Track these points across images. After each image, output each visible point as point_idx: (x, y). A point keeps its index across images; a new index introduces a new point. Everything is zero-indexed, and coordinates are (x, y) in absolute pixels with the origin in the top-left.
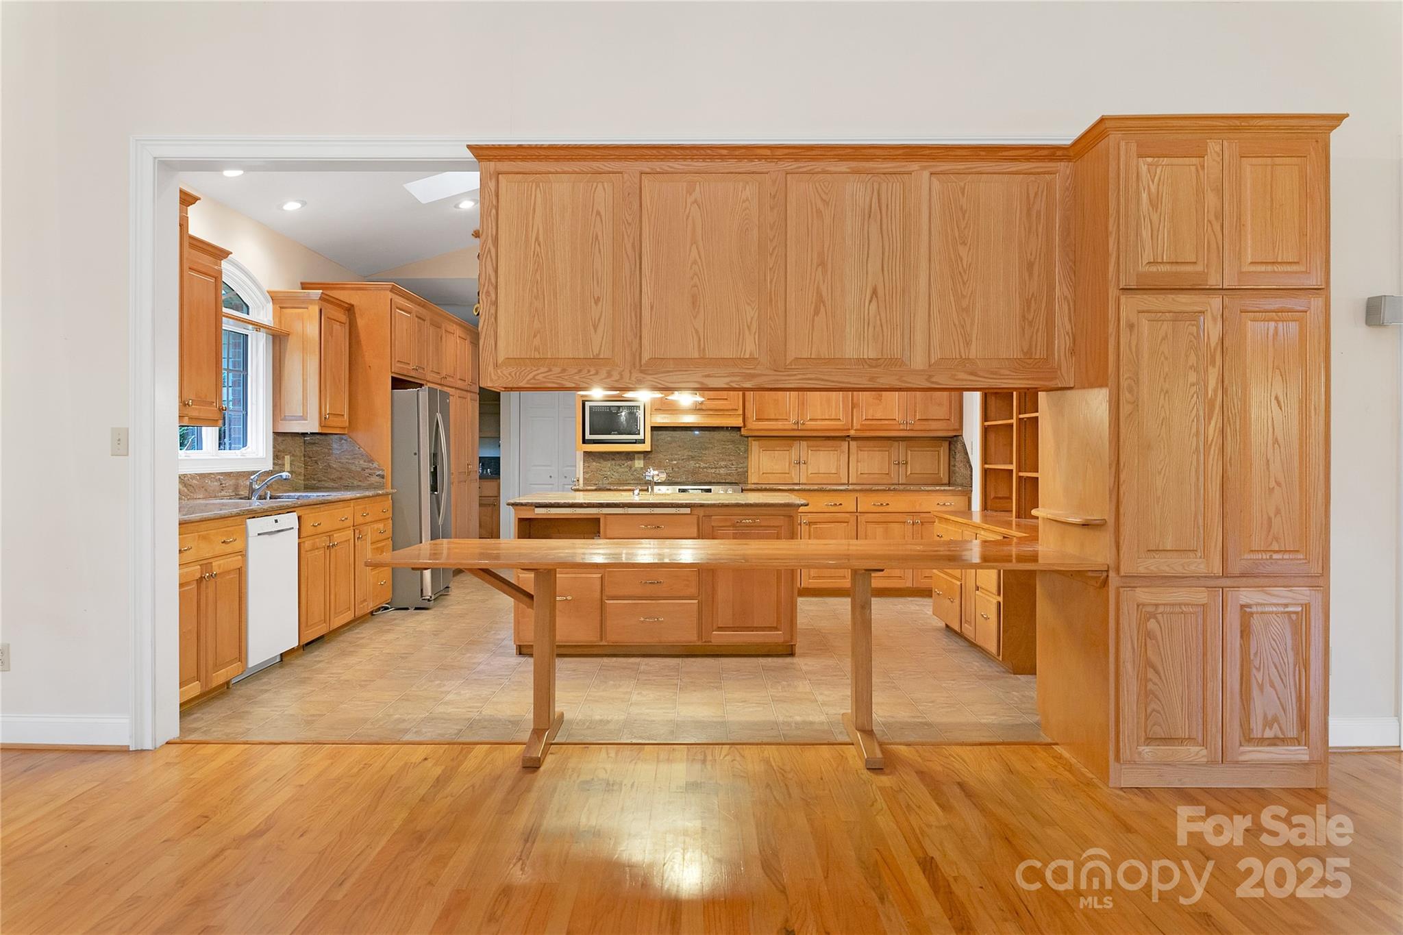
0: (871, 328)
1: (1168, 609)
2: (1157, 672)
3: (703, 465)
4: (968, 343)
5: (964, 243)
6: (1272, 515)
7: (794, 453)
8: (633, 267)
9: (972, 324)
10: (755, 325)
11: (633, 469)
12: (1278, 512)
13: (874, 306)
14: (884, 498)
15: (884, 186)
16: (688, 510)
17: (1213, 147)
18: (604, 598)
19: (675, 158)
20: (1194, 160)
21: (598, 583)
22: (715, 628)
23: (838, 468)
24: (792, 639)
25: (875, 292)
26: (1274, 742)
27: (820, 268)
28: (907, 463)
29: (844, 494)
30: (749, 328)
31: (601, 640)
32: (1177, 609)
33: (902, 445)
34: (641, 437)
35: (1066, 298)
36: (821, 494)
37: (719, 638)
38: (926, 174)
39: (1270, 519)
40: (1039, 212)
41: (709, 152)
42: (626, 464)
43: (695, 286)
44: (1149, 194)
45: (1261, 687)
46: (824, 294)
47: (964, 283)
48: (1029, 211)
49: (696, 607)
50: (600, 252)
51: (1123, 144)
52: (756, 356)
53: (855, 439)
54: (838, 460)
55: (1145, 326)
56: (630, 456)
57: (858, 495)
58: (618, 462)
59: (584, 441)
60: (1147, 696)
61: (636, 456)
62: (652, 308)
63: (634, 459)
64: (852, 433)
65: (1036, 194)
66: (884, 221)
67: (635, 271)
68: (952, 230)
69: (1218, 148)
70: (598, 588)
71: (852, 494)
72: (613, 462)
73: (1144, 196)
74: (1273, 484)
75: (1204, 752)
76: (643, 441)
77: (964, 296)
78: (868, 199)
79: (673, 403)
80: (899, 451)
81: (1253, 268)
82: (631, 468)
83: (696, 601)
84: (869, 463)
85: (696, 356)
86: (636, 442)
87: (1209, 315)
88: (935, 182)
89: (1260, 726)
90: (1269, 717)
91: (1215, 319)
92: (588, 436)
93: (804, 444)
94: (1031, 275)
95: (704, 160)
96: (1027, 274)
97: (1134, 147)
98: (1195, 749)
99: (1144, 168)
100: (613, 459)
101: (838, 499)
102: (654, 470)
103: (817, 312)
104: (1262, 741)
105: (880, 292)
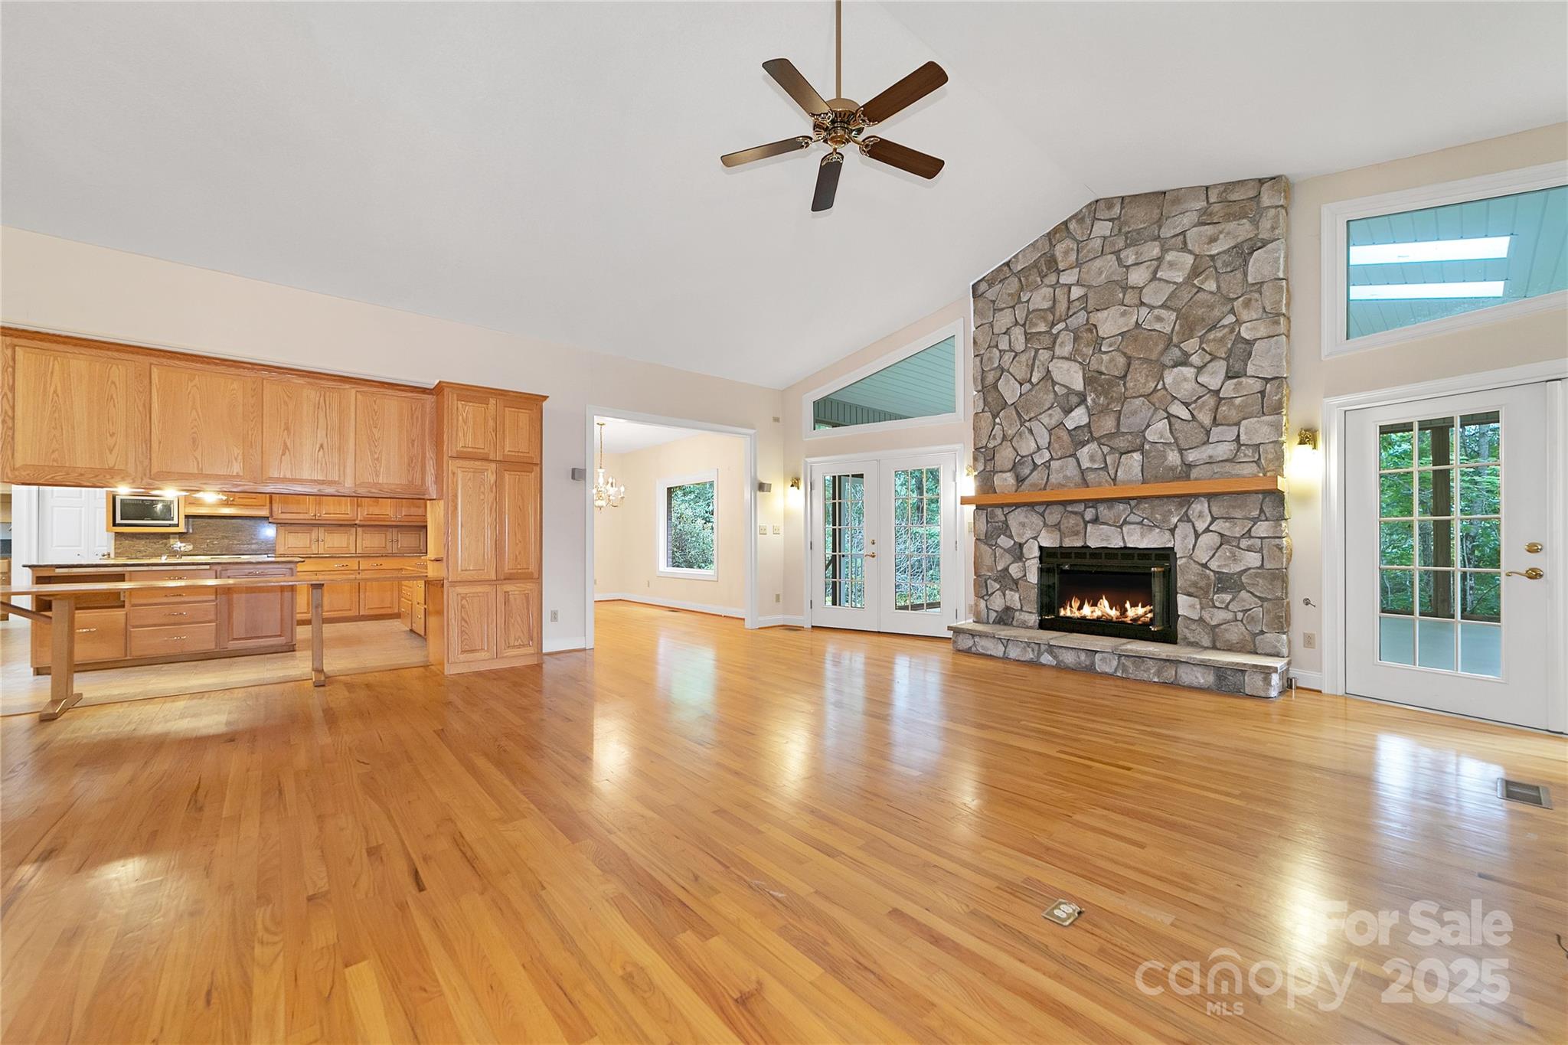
0: (319, 465)
1: (471, 595)
2: (466, 622)
3: (236, 542)
4: (377, 475)
5: (375, 427)
6: (517, 554)
7: (314, 535)
8: (144, 416)
9: (380, 467)
10: (240, 457)
11: (168, 545)
12: (520, 553)
13: (321, 453)
14: (379, 561)
15: (328, 394)
16: (208, 567)
17: (492, 401)
18: (128, 626)
19: (180, 359)
20: (484, 405)
21: (124, 617)
22: (230, 639)
23: (348, 544)
24: (292, 640)
25: (322, 446)
26: (519, 646)
27: (286, 431)
28: (397, 541)
29: (348, 559)
30: (236, 459)
31: (126, 656)
32: (476, 595)
33: (395, 530)
34: (175, 521)
35: (431, 458)
36: (331, 559)
37: (233, 645)
38: (353, 391)
39: (516, 556)
40: (417, 418)
41: (205, 359)
42: (161, 542)
43: (195, 433)
44: (463, 417)
45: (513, 625)
46: (288, 444)
47: (376, 447)
48: (412, 415)
49: (214, 627)
50: (114, 406)
51: (450, 394)
52: (241, 474)
53: (360, 526)
54: (348, 539)
55: (460, 475)
56: (166, 536)
57: (360, 559)
58: (152, 541)
59: (115, 524)
60: (462, 633)
61: (171, 536)
62: (160, 443)
63: (169, 538)
64: (357, 522)
65: (416, 409)
66: (328, 411)
67: (145, 420)
68: (369, 420)
69: (495, 402)
70: (123, 621)
71: (355, 559)
72: (148, 541)
73: (460, 418)
74: (517, 542)
75: (488, 654)
76: (177, 525)
77: (376, 453)
78: (317, 399)
79: (197, 499)
80: (393, 534)
81: (509, 453)
82: (166, 544)
83: (214, 624)
84: (371, 541)
85: (196, 472)
86: (170, 526)
87: (490, 472)
88: (359, 396)
89: (513, 641)
90: (517, 637)
91: (492, 473)
92: (118, 520)
93: (322, 529)
94: (413, 445)
95: (202, 363)
96: (410, 445)
97: (455, 395)
98: (483, 654)
99: (460, 406)
100: (147, 539)
101: (345, 562)
102: (181, 542)
103: (283, 454)
104: (514, 647)
105: (325, 446)
